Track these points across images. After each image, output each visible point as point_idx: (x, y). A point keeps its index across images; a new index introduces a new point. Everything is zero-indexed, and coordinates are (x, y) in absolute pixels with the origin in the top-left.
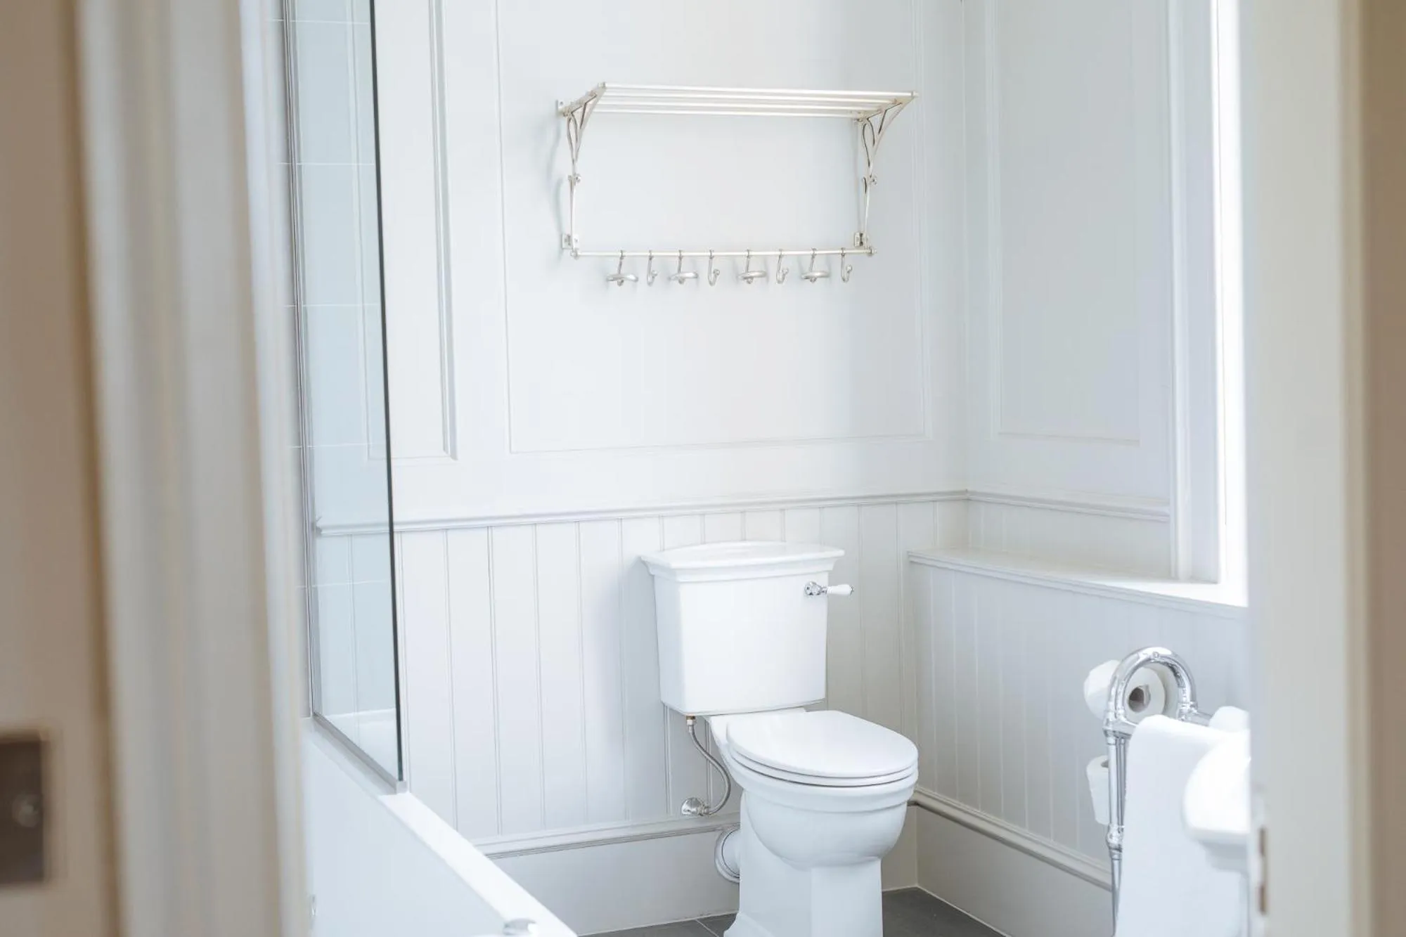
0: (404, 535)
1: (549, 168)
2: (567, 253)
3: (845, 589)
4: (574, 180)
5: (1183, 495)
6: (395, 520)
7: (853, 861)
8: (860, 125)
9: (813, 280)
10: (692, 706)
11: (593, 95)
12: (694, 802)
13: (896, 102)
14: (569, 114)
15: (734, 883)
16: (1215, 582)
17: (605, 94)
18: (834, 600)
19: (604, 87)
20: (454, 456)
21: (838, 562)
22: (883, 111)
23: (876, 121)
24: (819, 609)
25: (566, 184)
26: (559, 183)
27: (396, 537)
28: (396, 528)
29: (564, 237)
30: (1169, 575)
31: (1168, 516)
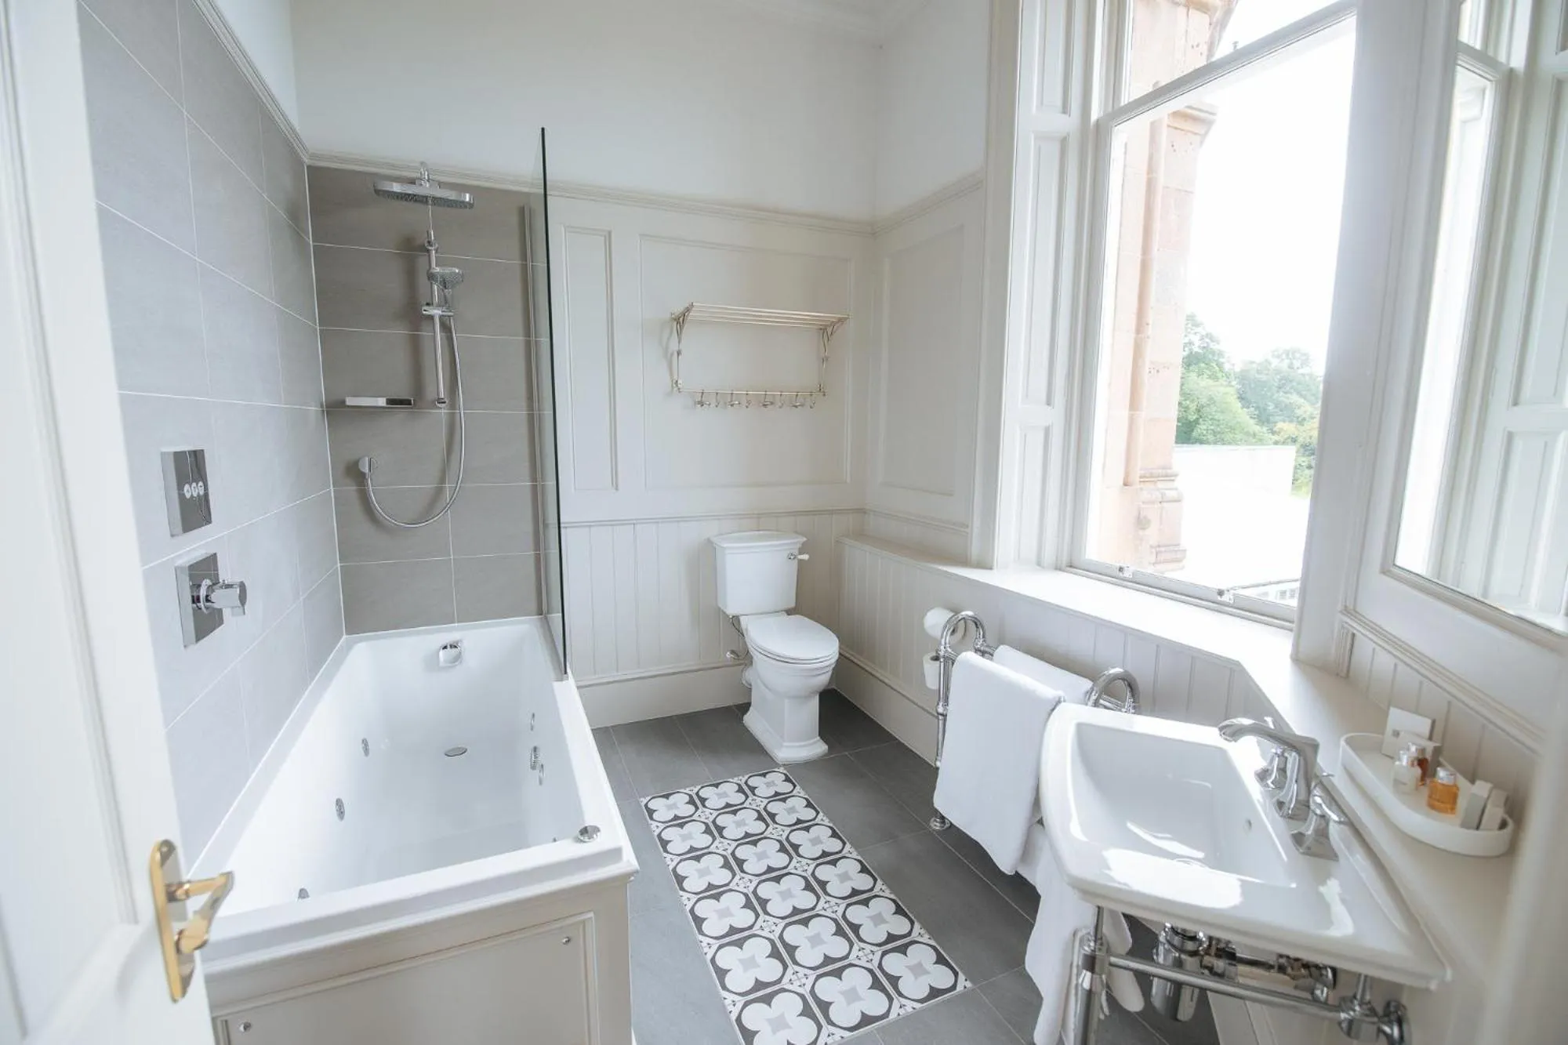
0: (568, 530)
1: (667, 348)
2: (676, 389)
3: (805, 557)
4: (679, 353)
5: (977, 522)
6: (561, 521)
7: (808, 697)
8: (822, 331)
9: (796, 407)
10: (731, 611)
11: (688, 310)
12: (733, 652)
13: (840, 320)
14: (677, 320)
15: (749, 690)
16: (991, 569)
17: (693, 309)
18: (800, 561)
19: (692, 305)
20: (617, 489)
21: (804, 544)
22: (833, 324)
23: (829, 330)
24: (795, 564)
25: (676, 354)
26: (672, 355)
27: (563, 531)
28: (562, 525)
29: (674, 381)
30: (965, 562)
31: (967, 533)
